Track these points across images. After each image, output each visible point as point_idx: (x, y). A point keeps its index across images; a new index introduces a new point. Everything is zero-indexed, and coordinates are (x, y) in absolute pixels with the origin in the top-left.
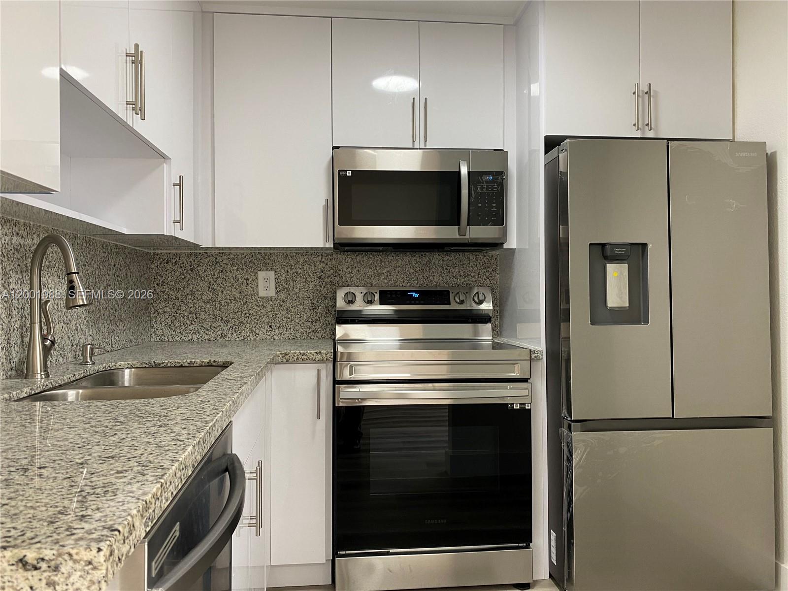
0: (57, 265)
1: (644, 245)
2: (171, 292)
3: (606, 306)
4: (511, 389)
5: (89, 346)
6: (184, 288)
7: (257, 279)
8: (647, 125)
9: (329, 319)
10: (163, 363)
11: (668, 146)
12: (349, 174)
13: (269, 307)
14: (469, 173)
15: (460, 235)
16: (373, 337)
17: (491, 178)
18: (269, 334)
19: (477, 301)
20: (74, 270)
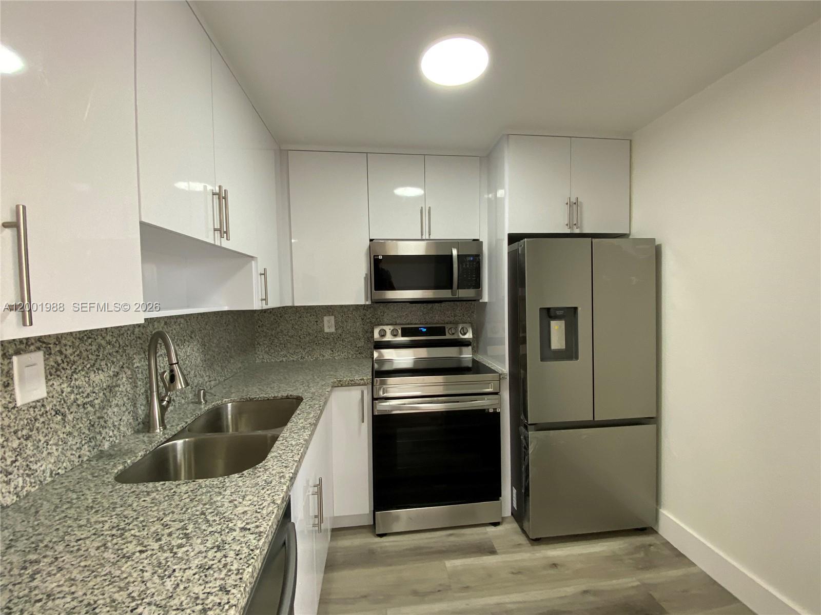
0: (176, 338)
1: (576, 309)
2: (268, 331)
3: (551, 349)
4: (487, 400)
5: (202, 391)
6: (276, 328)
7: (323, 321)
8: (575, 224)
9: (370, 345)
10: (255, 398)
11: (592, 242)
12: (380, 257)
13: (331, 338)
14: (458, 255)
15: (452, 295)
16: (398, 357)
17: (472, 259)
18: (331, 355)
19: (463, 333)
20: (174, 361)
